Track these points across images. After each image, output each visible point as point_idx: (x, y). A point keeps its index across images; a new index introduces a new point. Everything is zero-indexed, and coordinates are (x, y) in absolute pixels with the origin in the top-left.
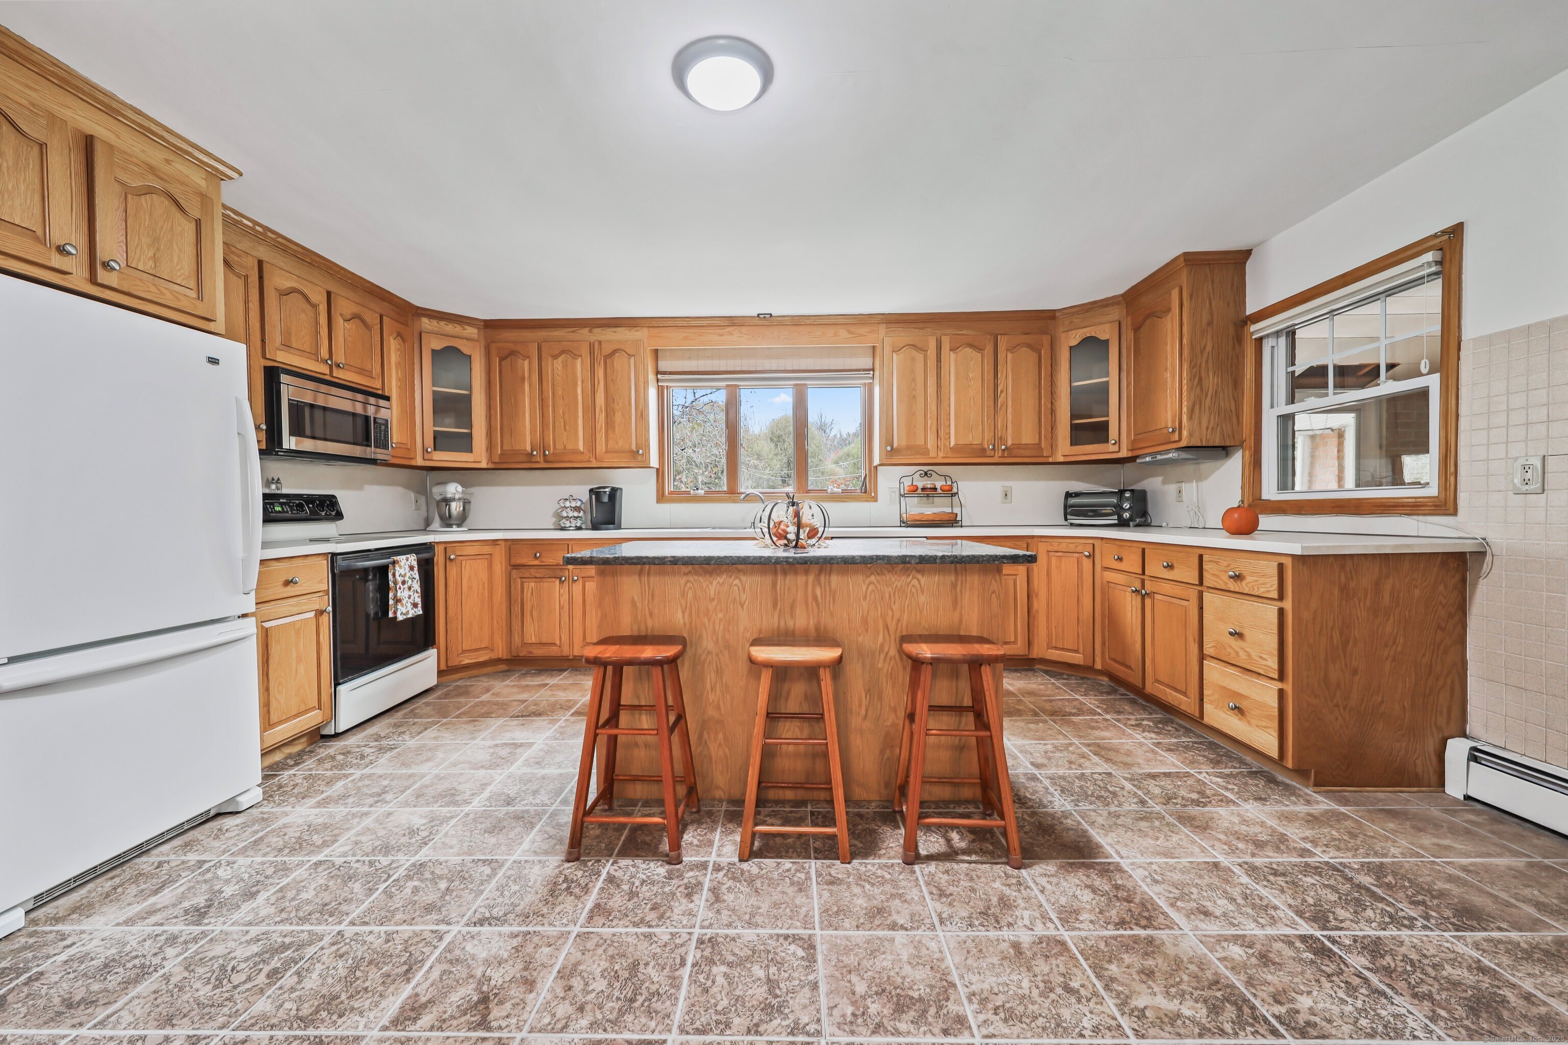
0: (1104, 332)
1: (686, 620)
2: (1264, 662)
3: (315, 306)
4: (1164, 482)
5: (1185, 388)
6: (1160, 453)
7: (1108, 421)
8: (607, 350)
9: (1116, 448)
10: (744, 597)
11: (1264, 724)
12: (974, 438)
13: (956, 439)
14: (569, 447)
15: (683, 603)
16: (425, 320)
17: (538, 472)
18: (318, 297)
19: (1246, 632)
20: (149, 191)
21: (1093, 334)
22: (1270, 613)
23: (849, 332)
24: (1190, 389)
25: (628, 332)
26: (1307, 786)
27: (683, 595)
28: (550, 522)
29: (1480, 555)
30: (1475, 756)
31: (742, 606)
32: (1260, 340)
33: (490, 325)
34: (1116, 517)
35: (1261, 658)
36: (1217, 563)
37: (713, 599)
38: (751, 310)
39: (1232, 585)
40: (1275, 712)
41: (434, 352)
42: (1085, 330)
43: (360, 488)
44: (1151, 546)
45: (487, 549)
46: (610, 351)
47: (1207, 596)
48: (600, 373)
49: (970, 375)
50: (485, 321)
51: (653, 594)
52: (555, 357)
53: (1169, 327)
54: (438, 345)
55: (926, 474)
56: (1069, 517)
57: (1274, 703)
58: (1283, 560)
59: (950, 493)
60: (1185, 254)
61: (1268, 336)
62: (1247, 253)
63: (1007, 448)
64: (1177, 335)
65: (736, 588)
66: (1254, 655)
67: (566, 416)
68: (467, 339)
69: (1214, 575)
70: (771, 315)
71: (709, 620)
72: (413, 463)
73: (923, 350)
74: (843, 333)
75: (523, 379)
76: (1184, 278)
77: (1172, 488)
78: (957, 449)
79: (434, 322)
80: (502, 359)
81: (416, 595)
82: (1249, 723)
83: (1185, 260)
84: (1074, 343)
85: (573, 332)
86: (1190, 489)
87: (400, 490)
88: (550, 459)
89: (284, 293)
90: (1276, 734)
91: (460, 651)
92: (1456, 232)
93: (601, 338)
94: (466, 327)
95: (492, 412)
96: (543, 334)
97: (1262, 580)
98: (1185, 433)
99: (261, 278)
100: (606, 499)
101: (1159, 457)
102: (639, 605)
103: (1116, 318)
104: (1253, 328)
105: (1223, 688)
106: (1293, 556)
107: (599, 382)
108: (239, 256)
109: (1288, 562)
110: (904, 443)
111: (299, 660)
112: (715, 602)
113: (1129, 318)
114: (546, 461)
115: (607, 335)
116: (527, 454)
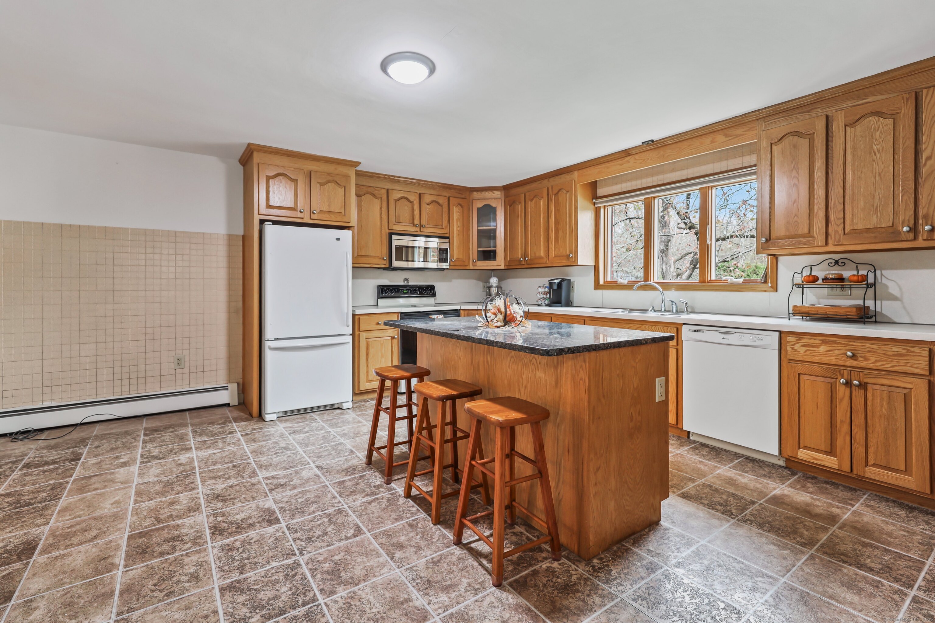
1: (442, 363)
3: (411, 202)
8: (555, 190)
10: (461, 354)
12: (880, 221)
14: (537, 255)
16: (475, 193)
17: (535, 270)
18: (413, 198)
20: (328, 182)
23: (726, 136)
25: (567, 176)
27: (441, 348)
33: (507, 189)
41: (479, 209)
43: (451, 281)
46: (557, 191)
48: (552, 206)
49: (875, 148)
50: (503, 186)
51: (432, 346)
52: (531, 200)
54: (480, 205)
55: (837, 262)
65: (458, 348)
67: (536, 236)
68: (495, 198)
70: (652, 141)
72: (467, 268)
73: (808, 134)
74: (720, 138)
75: (518, 217)
79: (479, 193)
80: (510, 206)
85: (540, 183)
87: (474, 281)
88: (528, 262)
89: (397, 200)
93: (553, 184)
94: (495, 192)
95: (506, 237)
96: (528, 187)
99: (388, 197)
100: (555, 287)
102: (428, 351)
107: (551, 212)
108: (378, 190)
111: (382, 356)
114: (527, 264)
115: (556, 181)
116: (518, 260)
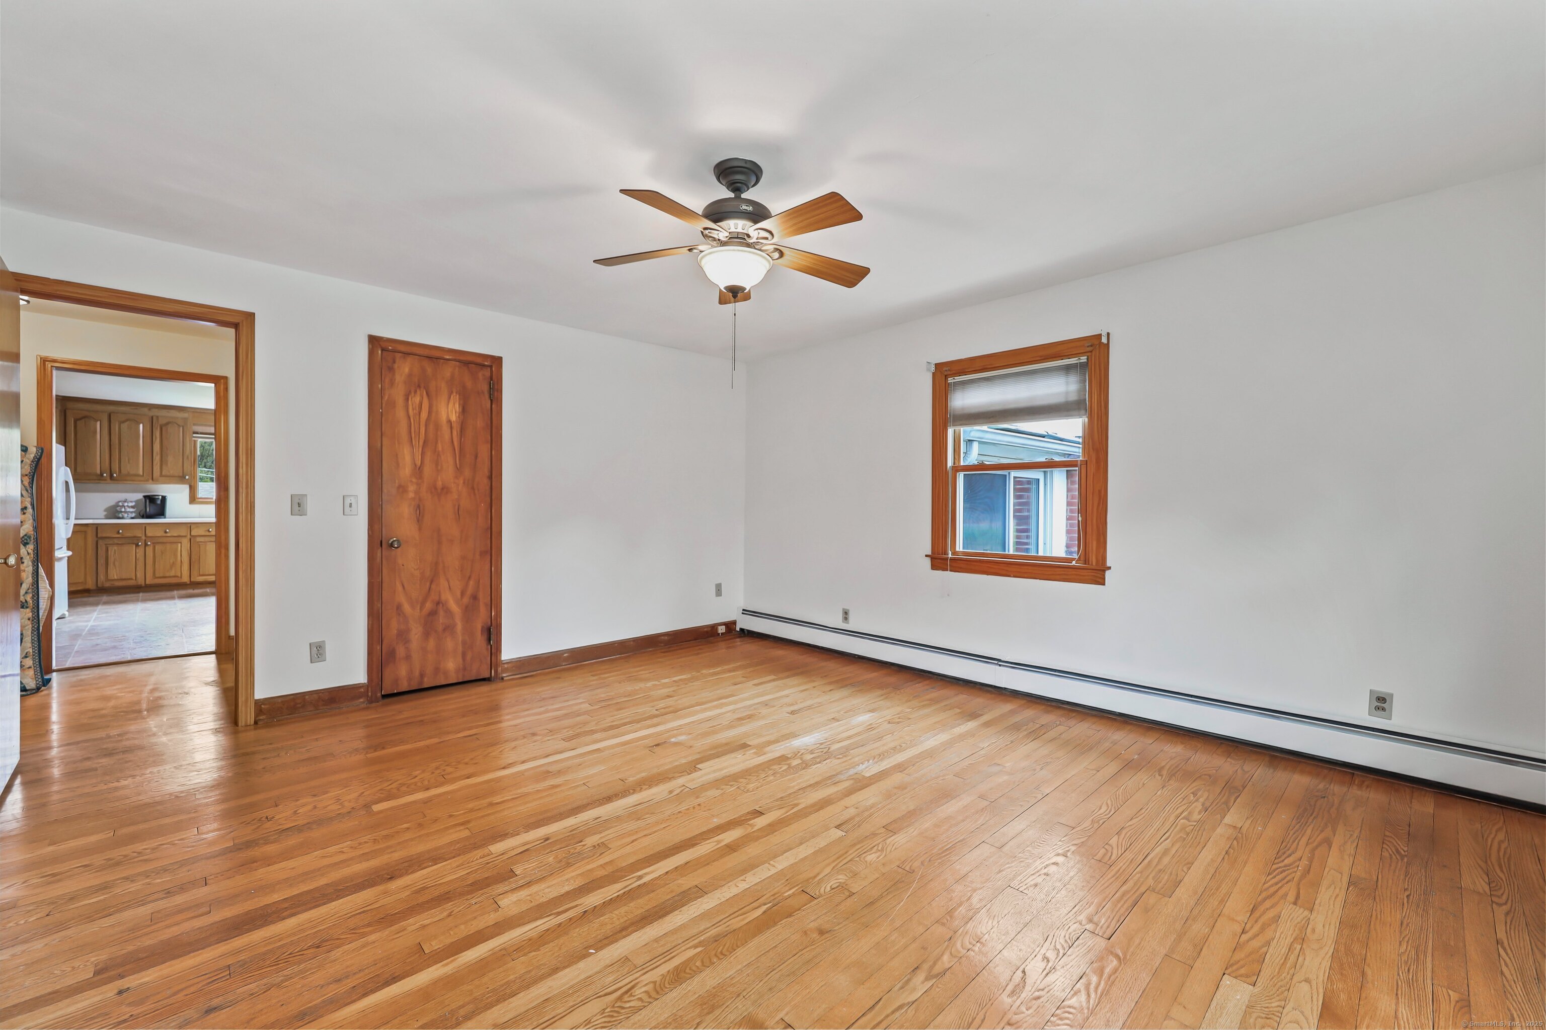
8: (162, 421)
25: (179, 413)
28: (102, 514)
45: (83, 529)
46: (166, 422)
48: (157, 434)
52: (123, 422)
75: (95, 433)
80: (76, 420)
96: (113, 409)
100: (155, 501)
107: (156, 438)
114: (112, 480)
115: (163, 413)
116: (96, 475)
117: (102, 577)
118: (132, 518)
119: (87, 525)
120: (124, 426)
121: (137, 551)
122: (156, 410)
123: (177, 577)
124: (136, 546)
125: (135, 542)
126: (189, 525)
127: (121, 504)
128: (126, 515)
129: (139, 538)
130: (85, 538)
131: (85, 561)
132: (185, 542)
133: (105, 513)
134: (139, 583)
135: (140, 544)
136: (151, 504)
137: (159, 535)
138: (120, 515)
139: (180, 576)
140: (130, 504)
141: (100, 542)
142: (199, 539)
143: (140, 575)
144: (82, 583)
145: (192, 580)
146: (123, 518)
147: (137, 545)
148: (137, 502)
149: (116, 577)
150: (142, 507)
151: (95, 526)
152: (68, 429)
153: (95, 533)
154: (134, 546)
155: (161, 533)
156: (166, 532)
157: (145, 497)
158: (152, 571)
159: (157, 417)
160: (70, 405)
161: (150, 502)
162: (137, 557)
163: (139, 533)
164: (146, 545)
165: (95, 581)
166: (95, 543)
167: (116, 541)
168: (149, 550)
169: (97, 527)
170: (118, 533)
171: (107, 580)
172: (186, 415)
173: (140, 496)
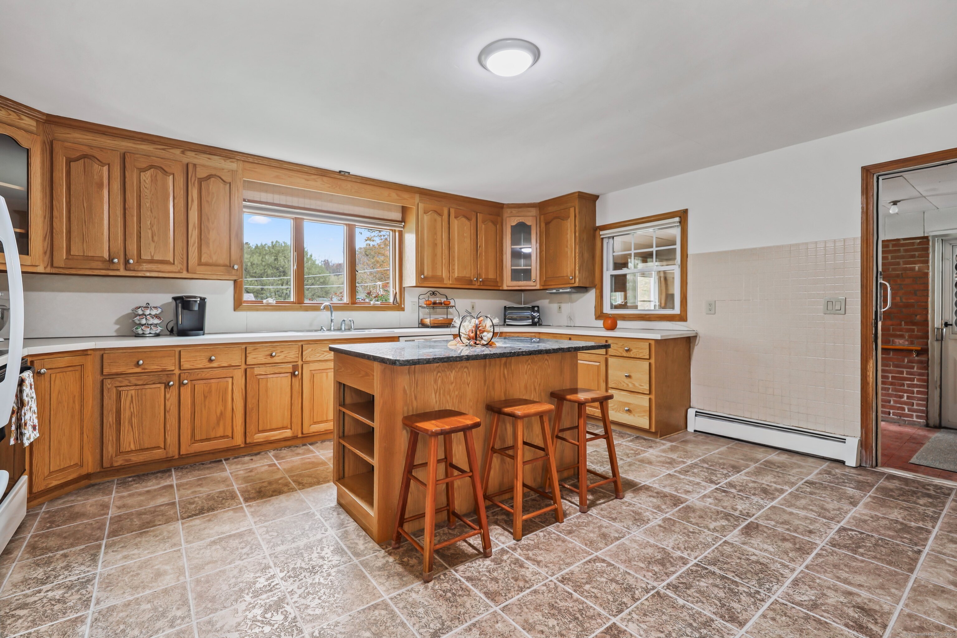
0: (529, 221)
1: (437, 399)
2: (642, 387)
4: (550, 303)
5: (577, 257)
6: (561, 288)
7: (531, 269)
8: (202, 173)
9: (534, 284)
10: (469, 380)
11: (642, 415)
12: (468, 273)
13: (458, 273)
14: (158, 257)
15: (436, 387)
19: (632, 375)
21: (523, 221)
22: (646, 365)
24: (579, 258)
25: (223, 161)
26: (657, 438)
27: (436, 381)
28: (112, 329)
29: (695, 337)
30: (698, 414)
31: (468, 385)
32: (603, 239)
33: (54, 122)
34: (531, 321)
35: (641, 385)
36: (616, 344)
37: (453, 383)
38: (336, 167)
39: (625, 354)
40: (648, 409)
42: (519, 218)
44: (575, 337)
45: (77, 360)
46: (205, 175)
47: (611, 360)
48: (194, 193)
49: (465, 235)
50: (48, 115)
51: (417, 383)
52: (142, 170)
53: (569, 226)
55: (433, 293)
56: (507, 320)
57: (647, 405)
58: (651, 342)
59: (447, 306)
60: (579, 192)
61: (606, 238)
62: (597, 197)
63: (482, 281)
64: (573, 231)
65: (465, 374)
66: (637, 384)
67: (155, 228)
68: (26, 131)
69: (615, 350)
70: (349, 173)
71: (450, 397)
73: (440, 215)
75: (100, 185)
76: (577, 203)
77: (555, 306)
78: (458, 279)
80: (69, 162)
81: (35, 416)
82: (634, 415)
83: (579, 195)
84: (514, 224)
85: (163, 149)
86: (566, 307)
90: (648, 418)
91: (46, 473)
92: (685, 212)
93: (195, 161)
94: (24, 117)
95: (55, 213)
96: (126, 144)
97: (641, 351)
98: (577, 280)
101: (561, 291)
102: (408, 392)
103: (535, 214)
104: (601, 233)
105: (620, 402)
106: (656, 341)
107: (192, 201)
109: (653, 343)
110: (430, 274)
112: (454, 385)
113: (542, 217)
115: (202, 159)
116: (104, 261)
117: (110, 449)
118: (157, 335)
119: (84, 353)
120: (146, 177)
121: (168, 396)
122: (192, 154)
123: (227, 437)
124: (165, 388)
125: (164, 379)
126: (244, 347)
127: (140, 312)
128: (148, 331)
129: (169, 374)
130: (82, 377)
131: (82, 420)
132: (239, 374)
133: (117, 327)
134: (170, 455)
135: (171, 383)
136: (185, 311)
137: (200, 366)
138: (140, 331)
139: (230, 435)
140: (154, 312)
141: (108, 384)
142: (257, 371)
143: (172, 439)
144: (76, 465)
145: (248, 441)
146: (143, 336)
147: (167, 386)
148: (163, 307)
149: (133, 447)
150: (170, 316)
151: (99, 353)
152: (56, 175)
153: (98, 367)
154: (162, 386)
155: (202, 363)
156: (211, 360)
157: (175, 299)
158: (189, 432)
159: (195, 165)
160: (61, 133)
161: (183, 308)
162: (167, 408)
163: (170, 365)
164: (181, 384)
165: (98, 457)
166: (99, 385)
167: (133, 380)
168: (186, 393)
169: (102, 353)
170: (137, 365)
171: (119, 452)
172: (233, 166)
173: (167, 298)
